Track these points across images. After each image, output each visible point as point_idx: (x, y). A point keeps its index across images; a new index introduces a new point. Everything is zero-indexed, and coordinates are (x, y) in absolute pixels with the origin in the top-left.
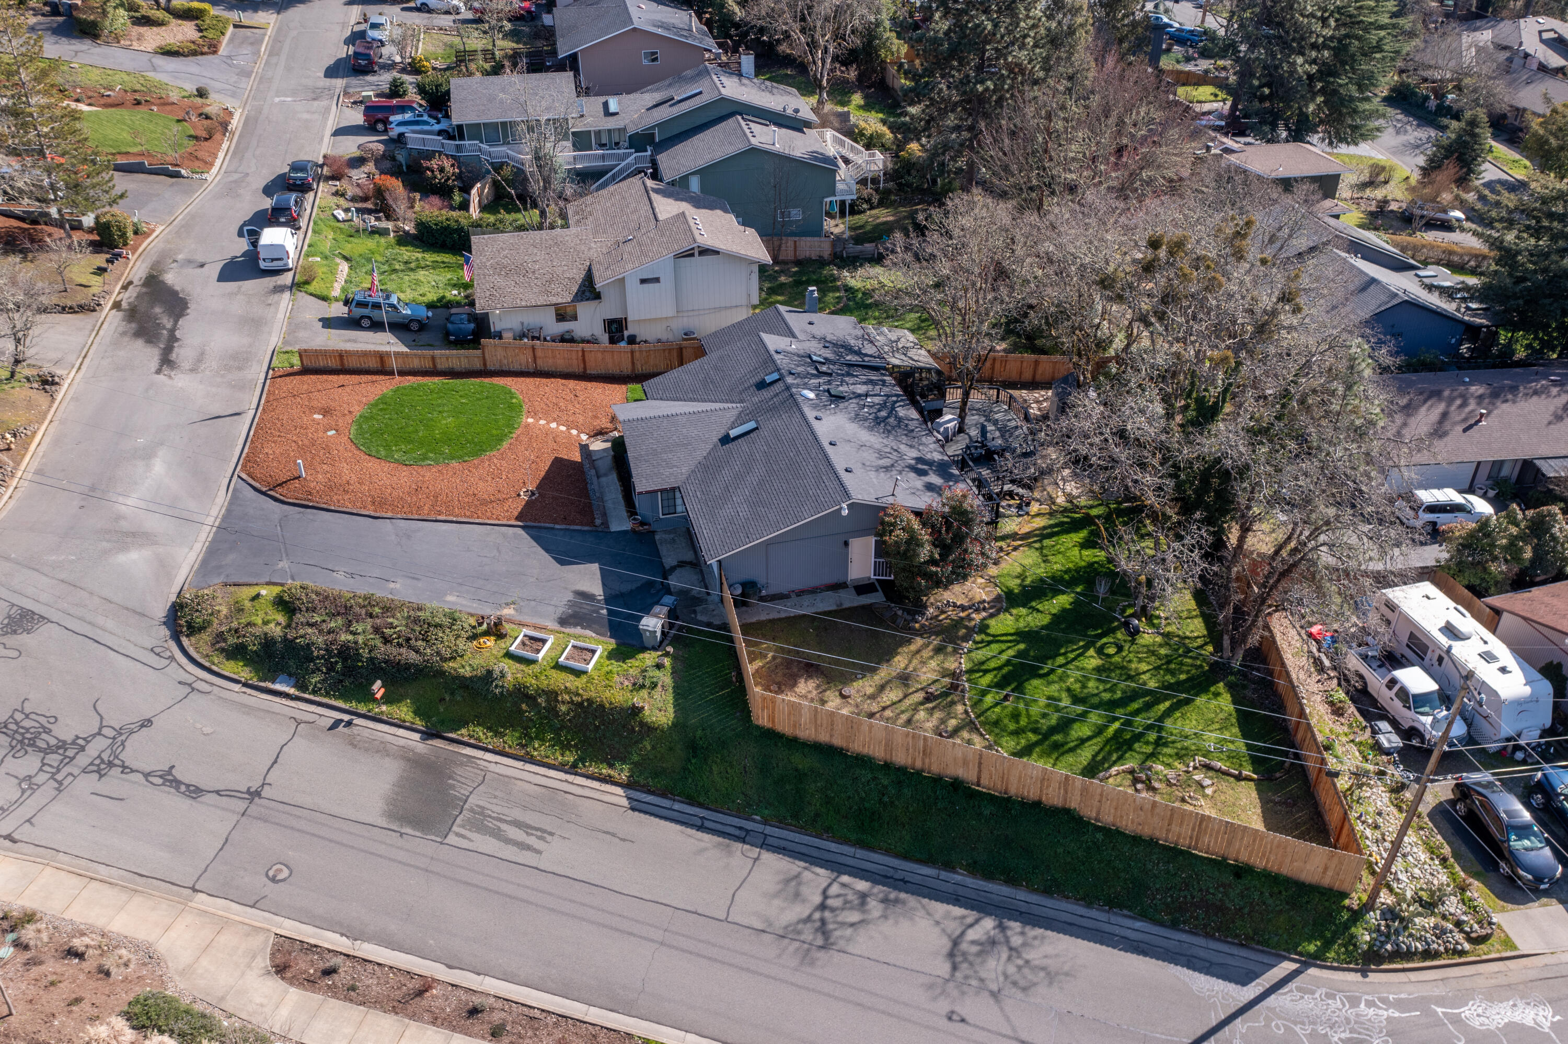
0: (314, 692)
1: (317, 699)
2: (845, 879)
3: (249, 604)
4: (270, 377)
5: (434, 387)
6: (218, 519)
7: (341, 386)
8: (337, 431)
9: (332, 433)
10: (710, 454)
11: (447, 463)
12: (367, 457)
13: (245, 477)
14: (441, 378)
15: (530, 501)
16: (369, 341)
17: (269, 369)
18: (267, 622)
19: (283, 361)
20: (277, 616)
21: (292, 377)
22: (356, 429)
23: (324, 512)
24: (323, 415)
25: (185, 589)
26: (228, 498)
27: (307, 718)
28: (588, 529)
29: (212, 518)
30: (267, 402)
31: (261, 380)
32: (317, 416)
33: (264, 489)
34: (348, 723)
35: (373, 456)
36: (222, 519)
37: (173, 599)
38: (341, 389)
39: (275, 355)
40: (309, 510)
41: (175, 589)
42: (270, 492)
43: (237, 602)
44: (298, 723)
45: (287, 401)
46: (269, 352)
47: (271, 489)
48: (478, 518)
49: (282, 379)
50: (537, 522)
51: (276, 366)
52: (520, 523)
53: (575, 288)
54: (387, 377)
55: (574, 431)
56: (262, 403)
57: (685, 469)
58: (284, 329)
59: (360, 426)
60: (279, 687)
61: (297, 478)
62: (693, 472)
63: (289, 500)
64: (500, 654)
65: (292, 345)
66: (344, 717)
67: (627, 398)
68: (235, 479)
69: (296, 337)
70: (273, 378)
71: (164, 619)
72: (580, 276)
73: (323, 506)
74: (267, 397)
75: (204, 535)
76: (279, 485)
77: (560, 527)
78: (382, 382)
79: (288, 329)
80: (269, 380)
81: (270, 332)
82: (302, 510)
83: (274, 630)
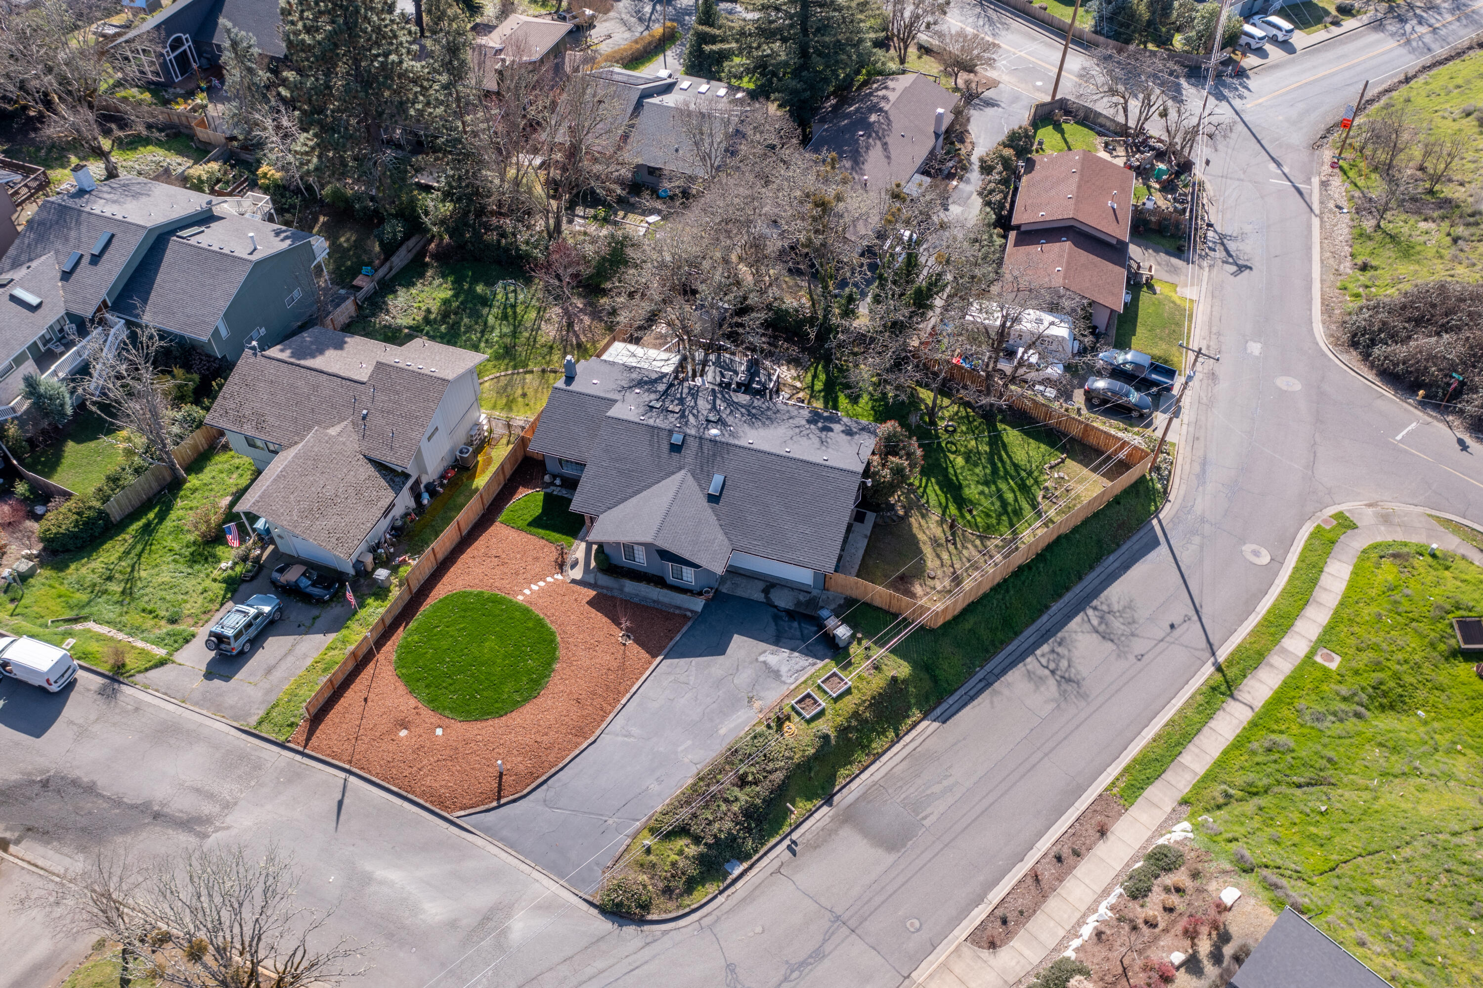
0: (756, 851)
1: (761, 852)
2: (1038, 652)
3: (652, 857)
4: (301, 749)
5: (416, 638)
6: (509, 850)
7: (366, 700)
8: (440, 727)
9: (439, 732)
10: (716, 515)
11: (554, 670)
12: (504, 718)
13: (462, 813)
14: (401, 629)
15: (636, 641)
16: (279, 657)
17: (282, 746)
18: (681, 853)
19: (277, 729)
20: (681, 843)
21: (318, 731)
22: (447, 713)
23: (561, 773)
24: (406, 728)
25: (591, 899)
26: (482, 835)
27: (776, 864)
28: (690, 624)
29: (503, 855)
30: (350, 762)
31: (298, 757)
32: (403, 733)
33: (495, 804)
34: (794, 842)
35: (506, 714)
36: (511, 847)
37: (595, 912)
38: (369, 703)
39: (257, 732)
40: (549, 782)
41: (585, 906)
42: (503, 801)
43: (642, 865)
44: (778, 871)
45: (361, 747)
46: (244, 736)
47: (499, 799)
48: (637, 679)
49: (314, 741)
50: (665, 647)
51: (281, 739)
52: (660, 658)
53: (383, 483)
54: (372, 665)
55: (549, 579)
56: (347, 767)
57: (721, 536)
58: (204, 712)
59: (445, 709)
60: (737, 872)
61: (501, 775)
62: (726, 534)
63: (525, 792)
64: (805, 725)
65: (249, 715)
66: (787, 842)
67: (518, 529)
68: (458, 821)
69: (232, 707)
70: (305, 747)
71: (616, 925)
72: (371, 470)
73: (553, 770)
74: (340, 760)
75: (523, 867)
76: (499, 792)
77: (677, 638)
78: (377, 671)
79: (208, 709)
80: (306, 751)
81: (201, 725)
82: (545, 787)
83: (692, 850)
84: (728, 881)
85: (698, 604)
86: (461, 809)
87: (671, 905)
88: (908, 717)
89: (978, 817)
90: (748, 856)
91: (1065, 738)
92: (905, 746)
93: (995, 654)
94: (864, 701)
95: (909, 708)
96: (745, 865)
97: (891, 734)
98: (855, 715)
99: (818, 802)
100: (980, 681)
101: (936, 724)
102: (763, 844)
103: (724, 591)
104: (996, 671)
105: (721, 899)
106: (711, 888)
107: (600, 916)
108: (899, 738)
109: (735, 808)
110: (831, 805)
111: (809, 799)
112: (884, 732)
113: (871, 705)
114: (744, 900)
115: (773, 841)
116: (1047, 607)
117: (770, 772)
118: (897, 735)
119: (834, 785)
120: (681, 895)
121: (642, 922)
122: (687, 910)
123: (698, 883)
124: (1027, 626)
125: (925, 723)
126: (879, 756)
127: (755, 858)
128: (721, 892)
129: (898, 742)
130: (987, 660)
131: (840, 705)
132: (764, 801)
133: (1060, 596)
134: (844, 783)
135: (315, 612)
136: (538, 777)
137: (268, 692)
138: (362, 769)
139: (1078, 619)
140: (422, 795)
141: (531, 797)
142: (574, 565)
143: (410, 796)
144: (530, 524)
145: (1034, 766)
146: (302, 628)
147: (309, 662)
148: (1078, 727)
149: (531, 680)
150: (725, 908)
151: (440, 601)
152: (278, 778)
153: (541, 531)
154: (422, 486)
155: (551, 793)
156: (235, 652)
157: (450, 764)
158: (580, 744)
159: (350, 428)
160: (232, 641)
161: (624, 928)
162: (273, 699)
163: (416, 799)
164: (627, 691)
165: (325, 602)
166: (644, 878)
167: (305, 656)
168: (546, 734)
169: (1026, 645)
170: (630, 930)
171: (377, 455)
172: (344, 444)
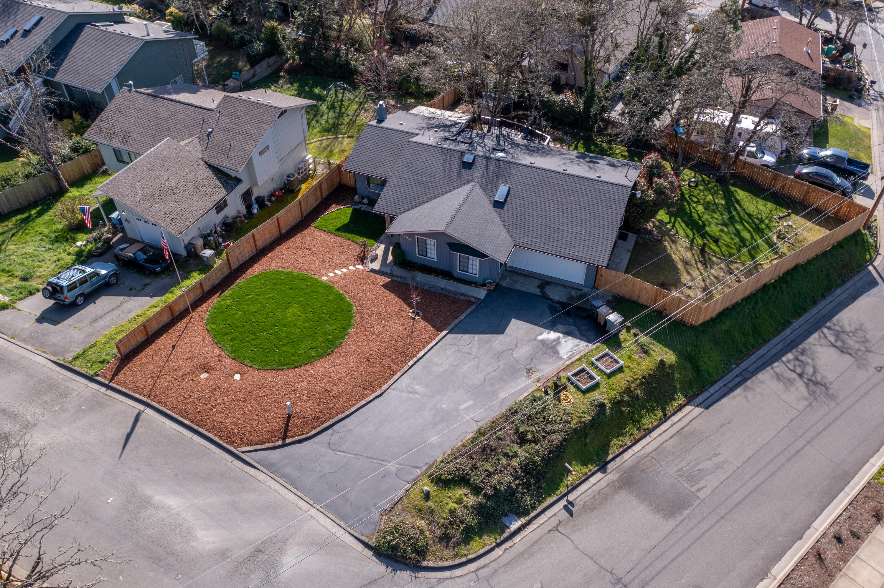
0: (534, 508)
1: (539, 510)
2: (784, 359)
3: (430, 504)
4: (107, 382)
5: (229, 302)
6: (290, 487)
7: (174, 347)
8: (238, 373)
9: (237, 377)
10: (501, 217)
11: (348, 334)
12: (298, 369)
13: (248, 448)
14: (217, 295)
15: (425, 318)
16: (106, 311)
17: (91, 379)
18: (459, 501)
19: (89, 365)
20: (460, 492)
21: (125, 369)
22: (247, 362)
23: (347, 420)
24: (207, 372)
25: (366, 540)
26: (265, 470)
27: (554, 522)
28: (473, 307)
29: (283, 491)
30: (149, 396)
31: (103, 389)
32: (204, 376)
33: (280, 443)
34: (570, 503)
35: (300, 366)
36: (292, 484)
37: (369, 553)
38: (177, 349)
39: (71, 366)
40: (335, 427)
41: (360, 547)
42: (288, 441)
43: (420, 510)
44: (556, 529)
45: (161, 384)
46: (58, 369)
47: (284, 439)
48: (424, 347)
49: (121, 376)
50: (450, 324)
51: (91, 372)
52: (445, 332)
53: (218, 183)
54: (186, 320)
55: (351, 268)
56: (145, 399)
57: (504, 234)
58: (29, 347)
59: (245, 358)
60: (514, 526)
61: (289, 417)
62: (509, 232)
63: (311, 434)
64: (580, 395)
65: (67, 351)
66: (563, 502)
67: (329, 232)
68: (243, 456)
69: (54, 345)
70: (110, 381)
71: (389, 570)
72: (209, 173)
73: (340, 417)
74: (141, 394)
75: (302, 504)
76: (285, 432)
77: (462, 317)
78: (190, 325)
79: (32, 345)
80: (111, 384)
81: (23, 357)
82: (330, 431)
83: (471, 500)
84: (506, 535)
85: (481, 293)
86: (247, 445)
87: (447, 553)
88: (674, 399)
89: (751, 493)
90: (526, 513)
91: (824, 430)
92: (672, 425)
93: (748, 356)
94: (636, 380)
95: (675, 392)
96: (523, 521)
97: (659, 414)
98: (628, 390)
99: (593, 468)
100: (737, 376)
101: (699, 410)
102: (540, 502)
103: (504, 284)
104: (751, 369)
105: (498, 551)
106: (489, 541)
107: (374, 558)
108: (666, 418)
109: (515, 463)
110: (605, 472)
111: (584, 464)
112: (653, 410)
113: (642, 383)
114: (522, 554)
115: (550, 500)
116: (790, 323)
117: (549, 433)
118: (665, 415)
119: (607, 454)
120: (458, 544)
121: (417, 567)
122: (464, 559)
123: (476, 534)
124: (774, 336)
125: (688, 408)
126: (649, 432)
127: (533, 514)
128: (498, 545)
129: (665, 421)
130: (742, 360)
131: (612, 380)
132: (543, 459)
133: (800, 315)
134: (617, 452)
135: (147, 280)
136: (324, 422)
137: (89, 335)
138: (159, 402)
139: (815, 335)
140: (212, 430)
141: (316, 439)
142: (374, 259)
143: (200, 430)
144: (338, 230)
145: (799, 451)
146: (133, 291)
147: (132, 315)
148: (834, 421)
149: (327, 340)
150: (503, 560)
151: (255, 276)
152: (80, 406)
153: (349, 235)
154: (253, 198)
155: (335, 438)
156: (67, 302)
157: (242, 404)
158: (367, 396)
159: (197, 141)
160: (65, 291)
161: (398, 572)
162: (92, 341)
163: (206, 433)
164: (414, 356)
165: (157, 274)
166: (421, 523)
167: (130, 311)
168: (336, 385)
169: (774, 351)
170: (404, 575)
171: (214, 162)
172: (189, 152)
